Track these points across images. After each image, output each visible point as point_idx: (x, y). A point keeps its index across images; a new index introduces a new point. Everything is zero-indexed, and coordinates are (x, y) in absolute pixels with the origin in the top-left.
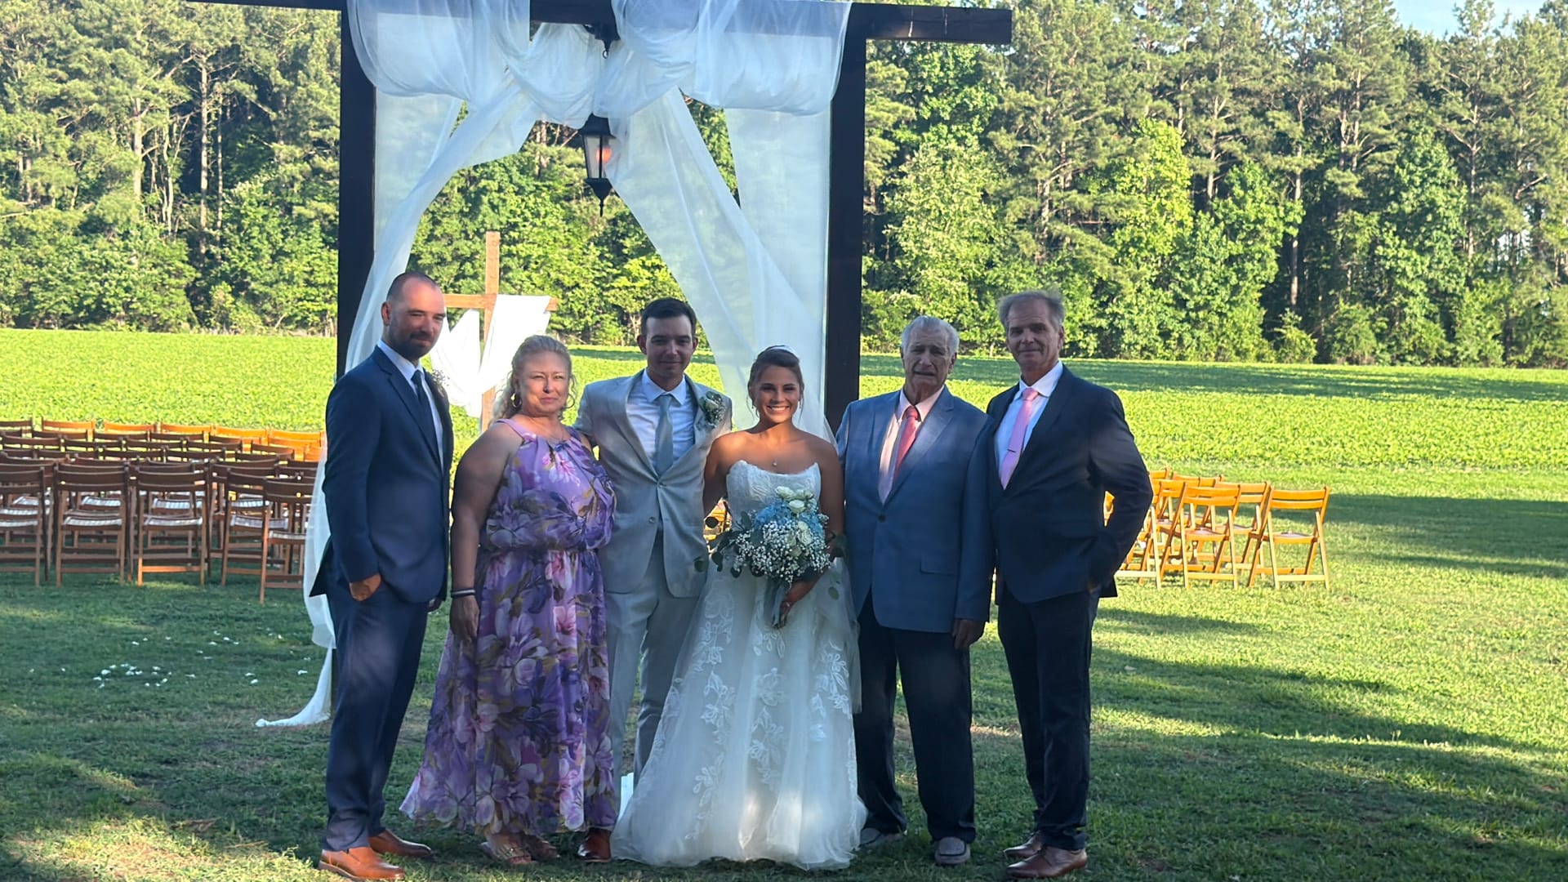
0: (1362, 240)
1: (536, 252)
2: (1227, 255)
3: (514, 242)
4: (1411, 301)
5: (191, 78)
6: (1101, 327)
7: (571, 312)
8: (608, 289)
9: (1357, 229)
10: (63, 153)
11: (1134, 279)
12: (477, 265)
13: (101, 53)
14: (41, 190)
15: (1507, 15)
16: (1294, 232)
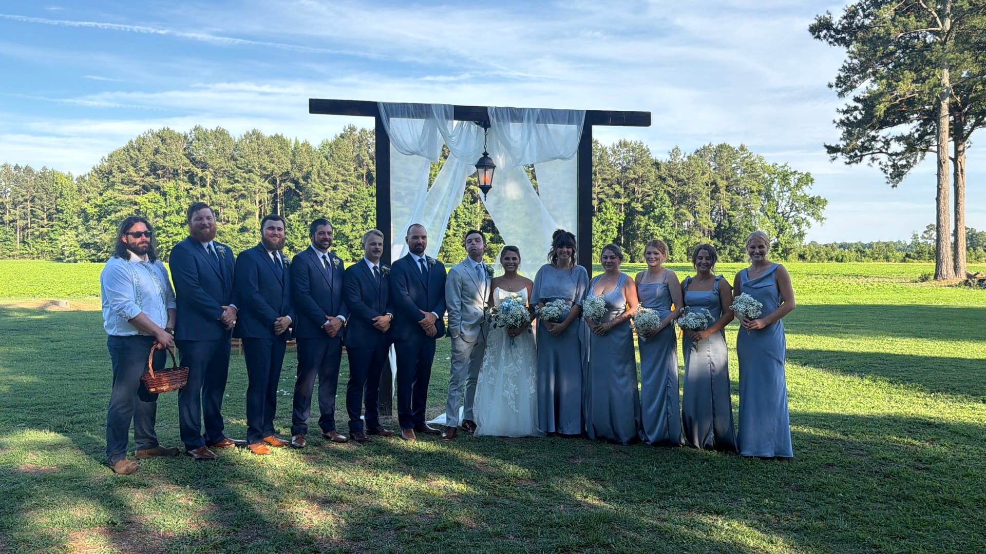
0: (643, 224)
5: (273, 182)
9: (641, 221)
10: (233, 207)
13: (245, 175)
14: (226, 219)
15: (685, 154)
16: (622, 222)
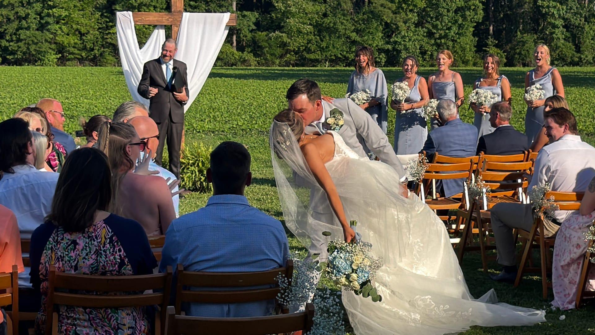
1: (64, 13)
2: (455, 8)
3: (51, 7)
4: (557, 31)
6: (388, 49)
7: (85, 48)
8: (107, 34)
11: (405, 23)
12: (29, 21)
